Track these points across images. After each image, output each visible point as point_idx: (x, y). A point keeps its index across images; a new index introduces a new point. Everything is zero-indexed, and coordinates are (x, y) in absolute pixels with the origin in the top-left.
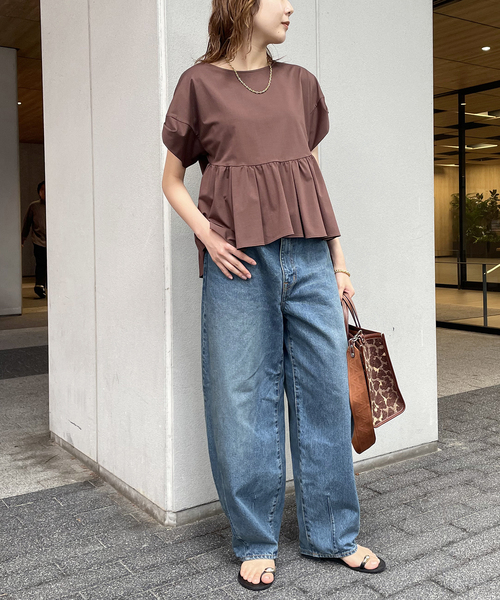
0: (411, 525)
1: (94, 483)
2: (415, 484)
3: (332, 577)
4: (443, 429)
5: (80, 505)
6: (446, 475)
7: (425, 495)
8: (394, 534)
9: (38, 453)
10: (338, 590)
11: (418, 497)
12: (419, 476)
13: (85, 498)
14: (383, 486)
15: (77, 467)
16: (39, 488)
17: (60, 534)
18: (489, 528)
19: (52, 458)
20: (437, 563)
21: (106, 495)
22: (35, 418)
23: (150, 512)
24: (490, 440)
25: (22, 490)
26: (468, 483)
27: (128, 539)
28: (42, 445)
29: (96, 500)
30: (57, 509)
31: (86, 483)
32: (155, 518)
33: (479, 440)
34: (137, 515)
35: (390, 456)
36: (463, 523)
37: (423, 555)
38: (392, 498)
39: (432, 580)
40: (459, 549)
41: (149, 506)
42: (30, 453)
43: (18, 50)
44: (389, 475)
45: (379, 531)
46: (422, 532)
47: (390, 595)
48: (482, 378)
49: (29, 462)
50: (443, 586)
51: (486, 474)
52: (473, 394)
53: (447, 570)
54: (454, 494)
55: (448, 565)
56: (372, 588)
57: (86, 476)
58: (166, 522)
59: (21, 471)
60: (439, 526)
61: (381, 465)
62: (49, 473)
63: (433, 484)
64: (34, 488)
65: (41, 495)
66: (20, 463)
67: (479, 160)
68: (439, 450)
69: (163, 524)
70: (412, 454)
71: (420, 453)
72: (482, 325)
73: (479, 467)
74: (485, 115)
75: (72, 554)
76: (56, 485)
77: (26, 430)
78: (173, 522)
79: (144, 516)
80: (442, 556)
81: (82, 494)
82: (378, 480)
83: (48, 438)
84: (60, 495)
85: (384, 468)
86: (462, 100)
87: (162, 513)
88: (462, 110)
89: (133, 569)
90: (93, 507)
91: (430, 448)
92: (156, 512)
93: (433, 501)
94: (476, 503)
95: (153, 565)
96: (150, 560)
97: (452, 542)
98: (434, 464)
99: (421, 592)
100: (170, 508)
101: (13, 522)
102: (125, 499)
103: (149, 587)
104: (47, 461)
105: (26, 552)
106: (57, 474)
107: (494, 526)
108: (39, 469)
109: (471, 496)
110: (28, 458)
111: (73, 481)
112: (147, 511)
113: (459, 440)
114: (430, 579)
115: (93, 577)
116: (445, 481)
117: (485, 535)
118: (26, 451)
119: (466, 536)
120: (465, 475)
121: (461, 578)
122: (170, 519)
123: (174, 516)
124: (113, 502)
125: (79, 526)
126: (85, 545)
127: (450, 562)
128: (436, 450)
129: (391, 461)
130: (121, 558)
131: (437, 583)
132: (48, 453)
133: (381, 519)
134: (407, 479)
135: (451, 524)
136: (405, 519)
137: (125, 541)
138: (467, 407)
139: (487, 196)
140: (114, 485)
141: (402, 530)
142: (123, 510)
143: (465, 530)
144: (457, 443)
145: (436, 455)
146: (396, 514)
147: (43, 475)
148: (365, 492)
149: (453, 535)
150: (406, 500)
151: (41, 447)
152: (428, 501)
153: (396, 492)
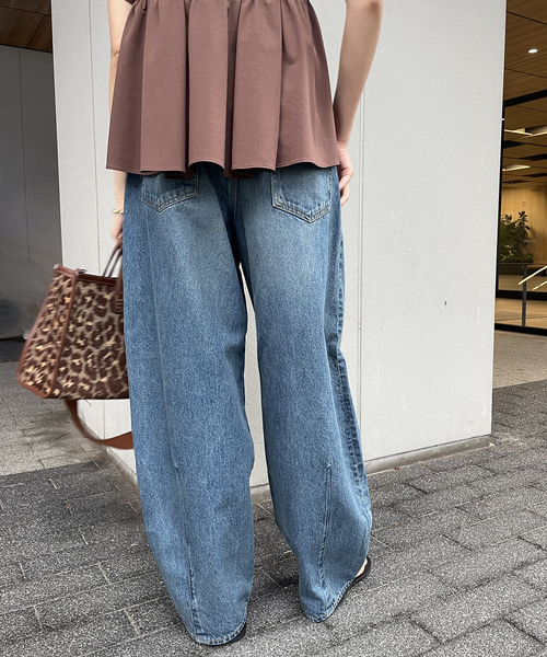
1: (100, 464)
2: (468, 483)
4: (494, 423)
5: (75, 489)
6: (504, 474)
7: (482, 498)
8: (446, 548)
9: (51, 430)
10: (373, 626)
11: (472, 500)
12: (473, 473)
13: (84, 481)
14: (427, 485)
15: (87, 446)
16: (39, 467)
17: (39, 523)
19: (64, 435)
20: (510, 593)
21: (107, 479)
25: (17, 469)
26: (532, 485)
27: (116, 534)
28: (59, 421)
29: (95, 484)
30: (47, 493)
31: (91, 464)
33: (538, 436)
34: (135, 504)
35: (436, 450)
36: (536, 537)
37: (488, 580)
38: (440, 499)
39: (508, 620)
40: (536, 574)
42: (43, 430)
44: (435, 471)
45: (427, 542)
46: (483, 546)
47: (448, 641)
48: (528, 372)
49: (38, 438)
50: (523, 631)
52: (522, 387)
53: (525, 605)
54: (516, 498)
55: (524, 597)
57: (93, 455)
59: (27, 447)
60: (505, 539)
61: (424, 459)
62: (55, 451)
63: (490, 484)
64: (32, 467)
65: (36, 476)
66: (28, 439)
68: (491, 444)
70: (461, 448)
71: (470, 448)
72: (521, 325)
73: (543, 467)
75: (44, 551)
76: (58, 464)
80: (514, 583)
81: (83, 475)
82: (422, 476)
83: (66, 415)
84: (57, 477)
85: (429, 462)
89: (110, 577)
90: (88, 493)
91: (481, 443)
93: (492, 507)
96: (136, 564)
97: (524, 565)
98: (487, 461)
99: (486, 633)
102: (127, 484)
103: (124, 605)
104: (58, 439)
106: (63, 453)
108: (46, 447)
109: (539, 501)
110: (40, 434)
111: (78, 461)
113: (513, 434)
114: (503, 618)
115: (57, 585)
116: (504, 481)
118: (40, 427)
119: (543, 555)
120: (527, 475)
124: (112, 486)
125: (65, 515)
126: (63, 540)
127: (527, 594)
128: (488, 445)
129: (436, 455)
130: (100, 560)
131: (514, 624)
132: (63, 430)
133: (429, 526)
134: (457, 476)
135: (520, 537)
136: (459, 528)
137: (112, 537)
138: (516, 400)
139: (516, 218)
140: (118, 467)
141: (457, 542)
142: (122, 497)
143: (540, 547)
144: (512, 439)
145: (488, 451)
146: (448, 520)
147: (47, 453)
148: (407, 490)
149: (522, 553)
150: (458, 502)
151: (57, 424)
152: (486, 506)
153: (445, 492)
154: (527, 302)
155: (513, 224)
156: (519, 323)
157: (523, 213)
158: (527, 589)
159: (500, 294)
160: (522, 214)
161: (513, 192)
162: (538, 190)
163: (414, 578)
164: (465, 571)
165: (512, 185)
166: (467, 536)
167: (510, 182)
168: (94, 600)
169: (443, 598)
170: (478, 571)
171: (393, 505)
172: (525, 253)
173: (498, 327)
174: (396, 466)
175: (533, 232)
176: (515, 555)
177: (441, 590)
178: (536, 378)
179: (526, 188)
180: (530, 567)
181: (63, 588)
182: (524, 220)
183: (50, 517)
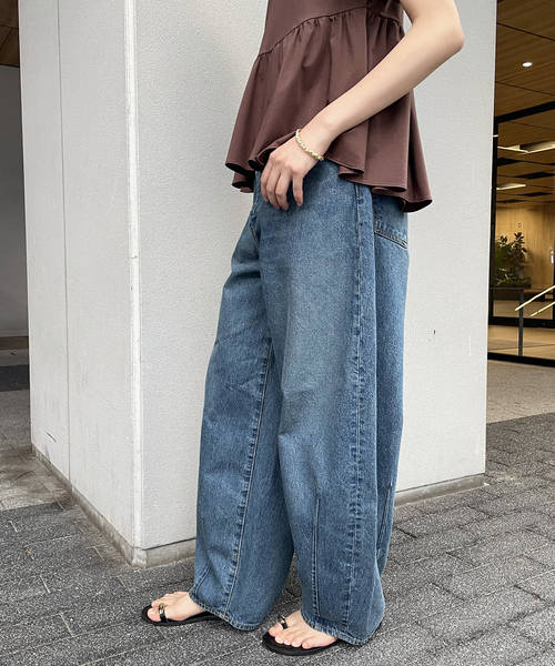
0: (460, 584)
1: (64, 505)
2: (461, 527)
4: (489, 460)
5: (37, 532)
6: (499, 516)
7: (475, 543)
8: (437, 598)
9: (13, 467)
11: (465, 545)
12: (465, 516)
13: (46, 523)
14: (416, 528)
15: (51, 486)
19: (26, 474)
20: (505, 647)
21: (72, 521)
23: (117, 546)
26: (530, 529)
27: (81, 581)
28: (22, 458)
29: (59, 527)
30: (8, 536)
31: (55, 505)
32: (122, 554)
33: (536, 475)
34: (101, 549)
35: (426, 490)
36: (533, 585)
37: (481, 633)
38: (430, 544)
40: (536, 626)
41: (116, 538)
42: (4, 467)
44: (424, 513)
45: (416, 591)
46: (476, 596)
48: (526, 406)
51: (553, 519)
52: (520, 422)
54: (511, 543)
55: (520, 651)
57: (57, 496)
58: (134, 561)
60: (501, 588)
61: (414, 500)
62: (16, 491)
63: (484, 527)
68: (486, 484)
69: (129, 563)
70: (453, 489)
71: (463, 487)
72: (517, 354)
76: (19, 505)
77: (10, 441)
78: (143, 562)
79: (110, 551)
80: (510, 636)
81: (46, 517)
82: (411, 519)
83: (29, 451)
84: (18, 519)
85: (418, 503)
87: (130, 549)
89: (74, 628)
90: (51, 536)
91: (475, 482)
92: (123, 547)
93: (486, 552)
95: (103, 623)
96: (101, 614)
97: (520, 616)
98: (482, 502)
100: (138, 544)
102: (93, 527)
103: (88, 659)
104: (19, 477)
106: (25, 492)
108: (6, 486)
111: (41, 502)
112: (115, 544)
113: (508, 473)
115: (17, 637)
116: (499, 524)
118: (1, 465)
119: (541, 605)
120: (525, 518)
122: (139, 558)
123: (143, 554)
124: (77, 529)
125: (26, 560)
126: (23, 588)
127: (524, 648)
128: (482, 484)
129: (426, 496)
130: (63, 609)
132: (25, 468)
133: (418, 573)
134: (448, 519)
135: (516, 586)
136: (451, 575)
137: (76, 585)
138: (513, 436)
139: (511, 239)
140: (84, 509)
141: (448, 591)
142: (87, 541)
143: (538, 596)
144: (508, 478)
145: (483, 491)
146: (438, 567)
147: (8, 493)
149: (522, 603)
150: (449, 548)
151: (19, 461)
152: (480, 551)
153: (436, 537)
154: (524, 330)
155: (509, 246)
156: (515, 352)
157: (520, 234)
158: (524, 642)
159: (494, 321)
160: (518, 235)
161: (508, 213)
162: (535, 209)
163: (401, 630)
164: (456, 624)
165: (508, 205)
167: (505, 202)
168: (56, 653)
169: (433, 653)
170: (471, 622)
172: (521, 277)
173: (491, 356)
175: (530, 254)
176: (511, 605)
177: (431, 643)
178: (533, 411)
179: (522, 207)
180: (527, 619)
181: (22, 640)
182: (520, 241)
183: (9, 562)
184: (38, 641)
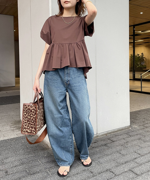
2: (124, 139)
3: (100, 168)
4: (132, 122)
6: (133, 136)
8: (118, 155)
9: (17, 126)
10: (102, 172)
11: (125, 143)
12: (125, 136)
14: (114, 139)
17: (22, 151)
18: (147, 154)
20: (132, 165)
22: (17, 115)
24: (145, 126)
25: (12, 137)
26: (139, 139)
30: (21, 143)
33: (142, 126)
34: (43, 146)
35: (116, 130)
36: (139, 152)
37: (127, 162)
38: (116, 143)
39: (131, 170)
40: (138, 160)
42: (15, 126)
43: (14, 16)
44: (116, 136)
45: (114, 154)
46: (127, 154)
47: (118, 175)
48: (142, 107)
49: (15, 128)
50: (134, 173)
51: (145, 136)
52: (139, 111)
53: (135, 167)
54: (135, 142)
56: (112, 172)
59: (13, 131)
60: (132, 153)
61: (113, 132)
62: (20, 132)
63: (129, 139)
64: (16, 136)
65: (17, 139)
66: (12, 129)
67: (138, 45)
68: (130, 128)
69: (50, 148)
70: (122, 129)
71: (125, 129)
72: (141, 91)
73: (142, 134)
74: (140, 32)
75: (25, 157)
77: (14, 119)
79: (45, 146)
80: (133, 163)
82: (113, 137)
83: (20, 121)
84: (22, 139)
86: (134, 28)
88: (134, 31)
89: (42, 163)
92: (49, 145)
93: (129, 145)
94: (143, 145)
95: (48, 162)
96: (47, 160)
97: (136, 158)
98: (129, 133)
99: (126, 173)
101: (9, 146)
103: (46, 169)
104: (20, 128)
105: (12, 156)
107: (149, 153)
108: (17, 131)
109: (141, 143)
110: (15, 127)
113: (136, 125)
114: (130, 170)
115: (30, 165)
116: (133, 138)
117: (146, 156)
118: (14, 125)
119: (140, 156)
120: (139, 136)
121: (140, 170)
125: (27, 148)
126: (28, 155)
127: (136, 165)
128: (129, 128)
129: (116, 131)
130: (39, 159)
131: (132, 171)
132: (20, 126)
133: (114, 150)
134: (121, 137)
135: (135, 152)
136: (121, 150)
137: (40, 154)
138: (138, 115)
139: (140, 55)
141: (121, 153)
142: (40, 144)
143: (140, 154)
144: (136, 126)
145: (129, 130)
146: (118, 148)
148: (109, 141)
149: (136, 155)
150: (121, 144)
151: (18, 124)
152: (128, 144)
153: (118, 141)
154: (142, 82)
157: (143, 53)
158: (136, 164)
160: (142, 54)
161: (139, 47)
162: (147, 46)
163: (110, 162)
164: (122, 160)
166: (123, 152)
169: (117, 166)
170: (125, 160)
171: (105, 145)
173: (134, 91)
174: (106, 135)
175: (146, 59)
176: (134, 156)
177: (117, 164)
178: (143, 108)
179: (143, 46)
182: (143, 55)
183: (24, 149)
184: (35, 166)
